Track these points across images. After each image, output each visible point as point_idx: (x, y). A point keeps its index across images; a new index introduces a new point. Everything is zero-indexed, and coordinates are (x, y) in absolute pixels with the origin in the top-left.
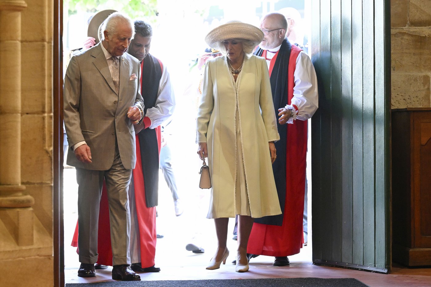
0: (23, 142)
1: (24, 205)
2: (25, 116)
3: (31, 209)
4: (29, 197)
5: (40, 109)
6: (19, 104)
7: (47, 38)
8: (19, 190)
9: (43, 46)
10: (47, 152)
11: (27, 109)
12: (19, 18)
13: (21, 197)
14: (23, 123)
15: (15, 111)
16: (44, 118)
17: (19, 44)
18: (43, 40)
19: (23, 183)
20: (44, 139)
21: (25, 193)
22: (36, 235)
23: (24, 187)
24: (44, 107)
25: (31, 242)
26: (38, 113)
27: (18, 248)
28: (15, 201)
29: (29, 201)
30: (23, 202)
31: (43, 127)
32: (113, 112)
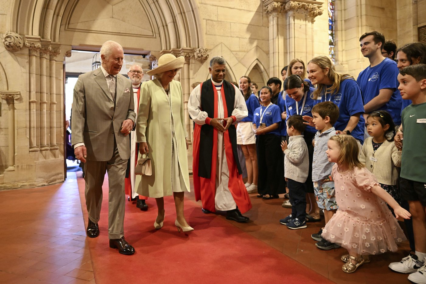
0: (56, 135)
1: (57, 149)
2: (57, 128)
3: (58, 150)
4: (58, 147)
5: (60, 127)
6: (55, 125)
7: (62, 110)
8: (55, 146)
9: (61, 112)
10: (62, 137)
11: (57, 127)
12: (55, 106)
13: (56, 147)
14: (56, 130)
15: (54, 127)
16: (61, 129)
17: (55, 112)
18: (61, 111)
19: (56, 144)
20: (61, 133)
21: (57, 146)
22: (60, 156)
23: (57, 145)
24: (61, 126)
25: (58, 157)
26: (60, 128)
27: (55, 159)
28: (54, 148)
29: (58, 148)
30: (56, 148)
31: (61, 131)
32: (111, 116)
